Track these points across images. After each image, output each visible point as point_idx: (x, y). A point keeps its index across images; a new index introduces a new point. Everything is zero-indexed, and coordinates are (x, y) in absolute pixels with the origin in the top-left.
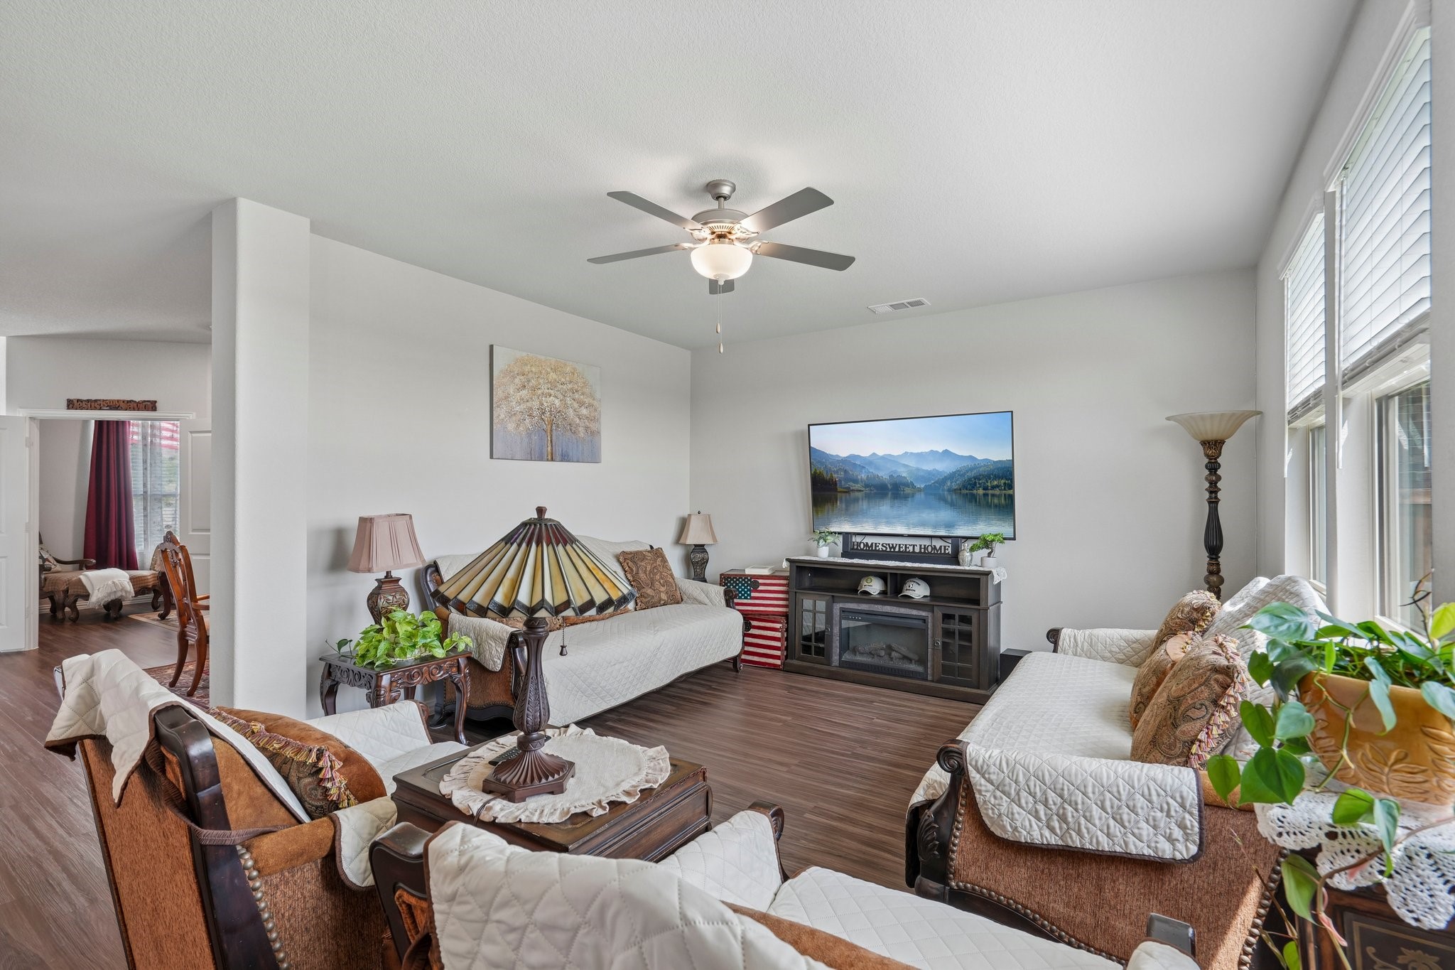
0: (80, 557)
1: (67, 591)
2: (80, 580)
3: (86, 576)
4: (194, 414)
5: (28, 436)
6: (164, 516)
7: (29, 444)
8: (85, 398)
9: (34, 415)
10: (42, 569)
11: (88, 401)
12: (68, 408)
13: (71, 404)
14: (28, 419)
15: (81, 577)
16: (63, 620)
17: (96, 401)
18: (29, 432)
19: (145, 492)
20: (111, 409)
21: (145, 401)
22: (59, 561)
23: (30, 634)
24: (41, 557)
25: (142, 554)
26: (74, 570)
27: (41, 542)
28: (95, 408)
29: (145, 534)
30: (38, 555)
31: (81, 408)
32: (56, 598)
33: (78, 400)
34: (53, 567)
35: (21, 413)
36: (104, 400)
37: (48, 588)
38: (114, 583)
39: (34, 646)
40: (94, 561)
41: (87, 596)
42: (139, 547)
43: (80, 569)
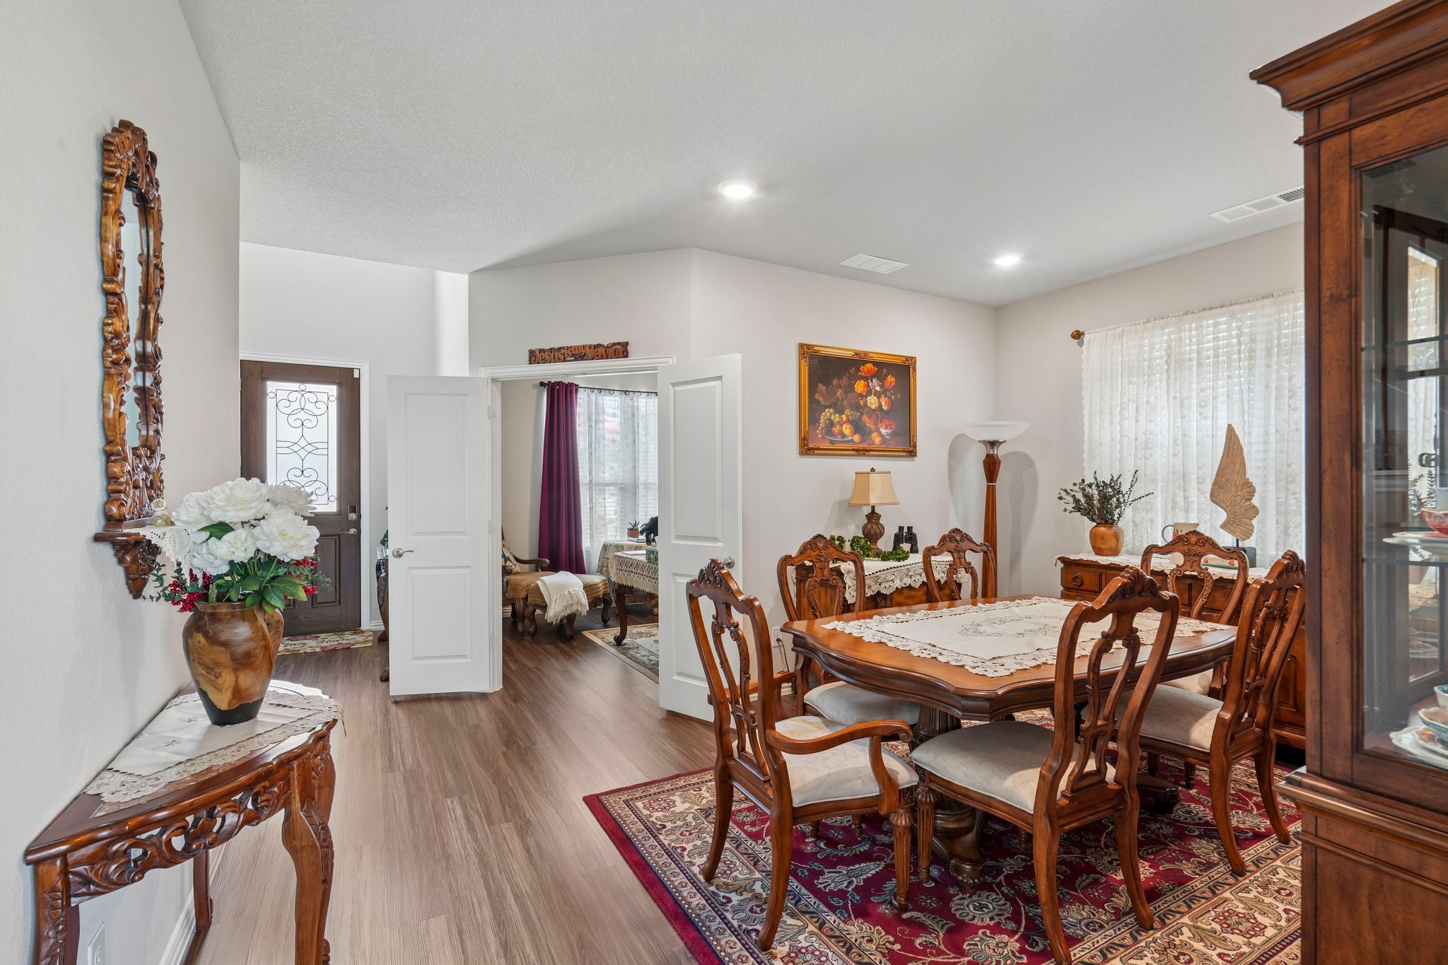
0: (535, 556)
1: (526, 598)
2: (537, 586)
3: (542, 581)
4: (675, 357)
5: (490, 404)
6: (607, 509)
7: (491, 416)
8: (547, 347)
9: (496, 376)
10: (506, 571)
11: (551, 350)
12: (530, 363)
13: (535, 357)
14: (490, 380)
15: (539, 582)
16: (523, 634)
17: (559, 349)
18: (490, 399)
19: (591, 481)
20: (576, 360)
21: (614, 344)
22: (518, 560)
23: (494, 669)
24: (503, 556)
25: (588, 552)
26: (531, 571)
27: (503, 538)
28: (559, 360)
29: (591, 529)
30: (501, 554)
31: (544, 361)
32: (517, 607)
33: (541, 350)
34: (513, 567)
35: (485, 373)
36: (568, 348)
37: (510, 595)
38: (570, 593)
39: (498, 686)
40: (548, 561)
41: (544, 608)
42: (586, 543)
43: (537, 570)
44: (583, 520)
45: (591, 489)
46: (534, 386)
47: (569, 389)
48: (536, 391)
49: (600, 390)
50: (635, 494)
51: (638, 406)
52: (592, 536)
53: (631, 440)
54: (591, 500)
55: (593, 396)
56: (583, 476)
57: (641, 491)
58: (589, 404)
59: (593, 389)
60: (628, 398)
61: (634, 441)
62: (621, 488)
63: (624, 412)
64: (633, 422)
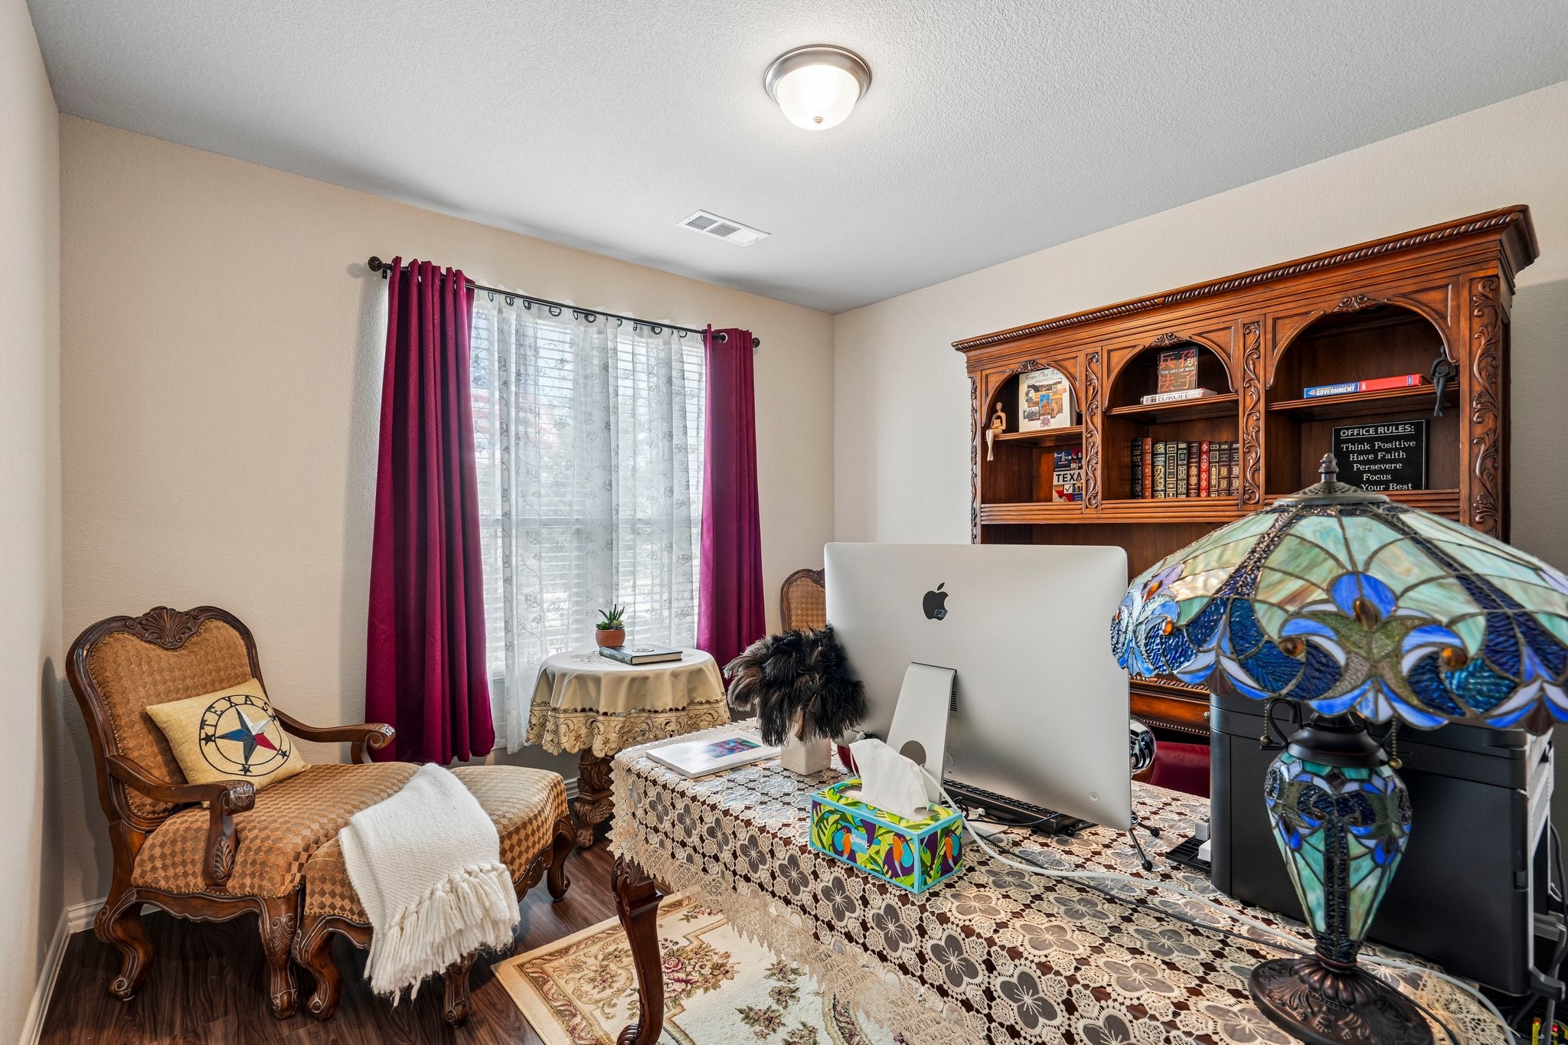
0: (355, 719)
19: (507, 514)
25: (500, 682)
42: (494, 662)
43: (357, 760)
44: (487, 606)
45: (507, 535)
46: (354, 271)
47: (450, 287)
48: (360, 281)
49: (529, 301)
50: (610, 545)
51: (615, 350)
52: (509, 647)
53: (597, 426)
54: (507, 561)
55: (511, 314)
56: (488, 505)
57: (624, 536)
58: (501, 331)
59: (511, 296)
60: (593, 329)
61: (608, 425)
62: (578, 532)
63: (582, 360)
64: (606, 384)
